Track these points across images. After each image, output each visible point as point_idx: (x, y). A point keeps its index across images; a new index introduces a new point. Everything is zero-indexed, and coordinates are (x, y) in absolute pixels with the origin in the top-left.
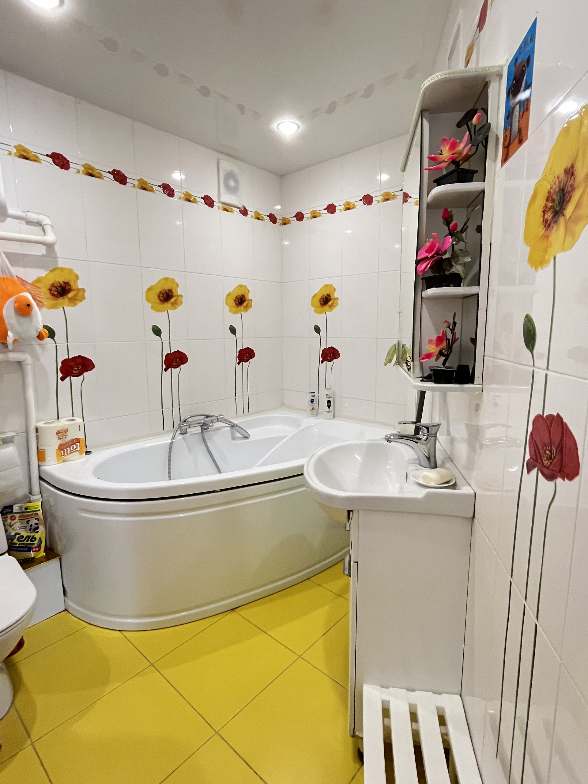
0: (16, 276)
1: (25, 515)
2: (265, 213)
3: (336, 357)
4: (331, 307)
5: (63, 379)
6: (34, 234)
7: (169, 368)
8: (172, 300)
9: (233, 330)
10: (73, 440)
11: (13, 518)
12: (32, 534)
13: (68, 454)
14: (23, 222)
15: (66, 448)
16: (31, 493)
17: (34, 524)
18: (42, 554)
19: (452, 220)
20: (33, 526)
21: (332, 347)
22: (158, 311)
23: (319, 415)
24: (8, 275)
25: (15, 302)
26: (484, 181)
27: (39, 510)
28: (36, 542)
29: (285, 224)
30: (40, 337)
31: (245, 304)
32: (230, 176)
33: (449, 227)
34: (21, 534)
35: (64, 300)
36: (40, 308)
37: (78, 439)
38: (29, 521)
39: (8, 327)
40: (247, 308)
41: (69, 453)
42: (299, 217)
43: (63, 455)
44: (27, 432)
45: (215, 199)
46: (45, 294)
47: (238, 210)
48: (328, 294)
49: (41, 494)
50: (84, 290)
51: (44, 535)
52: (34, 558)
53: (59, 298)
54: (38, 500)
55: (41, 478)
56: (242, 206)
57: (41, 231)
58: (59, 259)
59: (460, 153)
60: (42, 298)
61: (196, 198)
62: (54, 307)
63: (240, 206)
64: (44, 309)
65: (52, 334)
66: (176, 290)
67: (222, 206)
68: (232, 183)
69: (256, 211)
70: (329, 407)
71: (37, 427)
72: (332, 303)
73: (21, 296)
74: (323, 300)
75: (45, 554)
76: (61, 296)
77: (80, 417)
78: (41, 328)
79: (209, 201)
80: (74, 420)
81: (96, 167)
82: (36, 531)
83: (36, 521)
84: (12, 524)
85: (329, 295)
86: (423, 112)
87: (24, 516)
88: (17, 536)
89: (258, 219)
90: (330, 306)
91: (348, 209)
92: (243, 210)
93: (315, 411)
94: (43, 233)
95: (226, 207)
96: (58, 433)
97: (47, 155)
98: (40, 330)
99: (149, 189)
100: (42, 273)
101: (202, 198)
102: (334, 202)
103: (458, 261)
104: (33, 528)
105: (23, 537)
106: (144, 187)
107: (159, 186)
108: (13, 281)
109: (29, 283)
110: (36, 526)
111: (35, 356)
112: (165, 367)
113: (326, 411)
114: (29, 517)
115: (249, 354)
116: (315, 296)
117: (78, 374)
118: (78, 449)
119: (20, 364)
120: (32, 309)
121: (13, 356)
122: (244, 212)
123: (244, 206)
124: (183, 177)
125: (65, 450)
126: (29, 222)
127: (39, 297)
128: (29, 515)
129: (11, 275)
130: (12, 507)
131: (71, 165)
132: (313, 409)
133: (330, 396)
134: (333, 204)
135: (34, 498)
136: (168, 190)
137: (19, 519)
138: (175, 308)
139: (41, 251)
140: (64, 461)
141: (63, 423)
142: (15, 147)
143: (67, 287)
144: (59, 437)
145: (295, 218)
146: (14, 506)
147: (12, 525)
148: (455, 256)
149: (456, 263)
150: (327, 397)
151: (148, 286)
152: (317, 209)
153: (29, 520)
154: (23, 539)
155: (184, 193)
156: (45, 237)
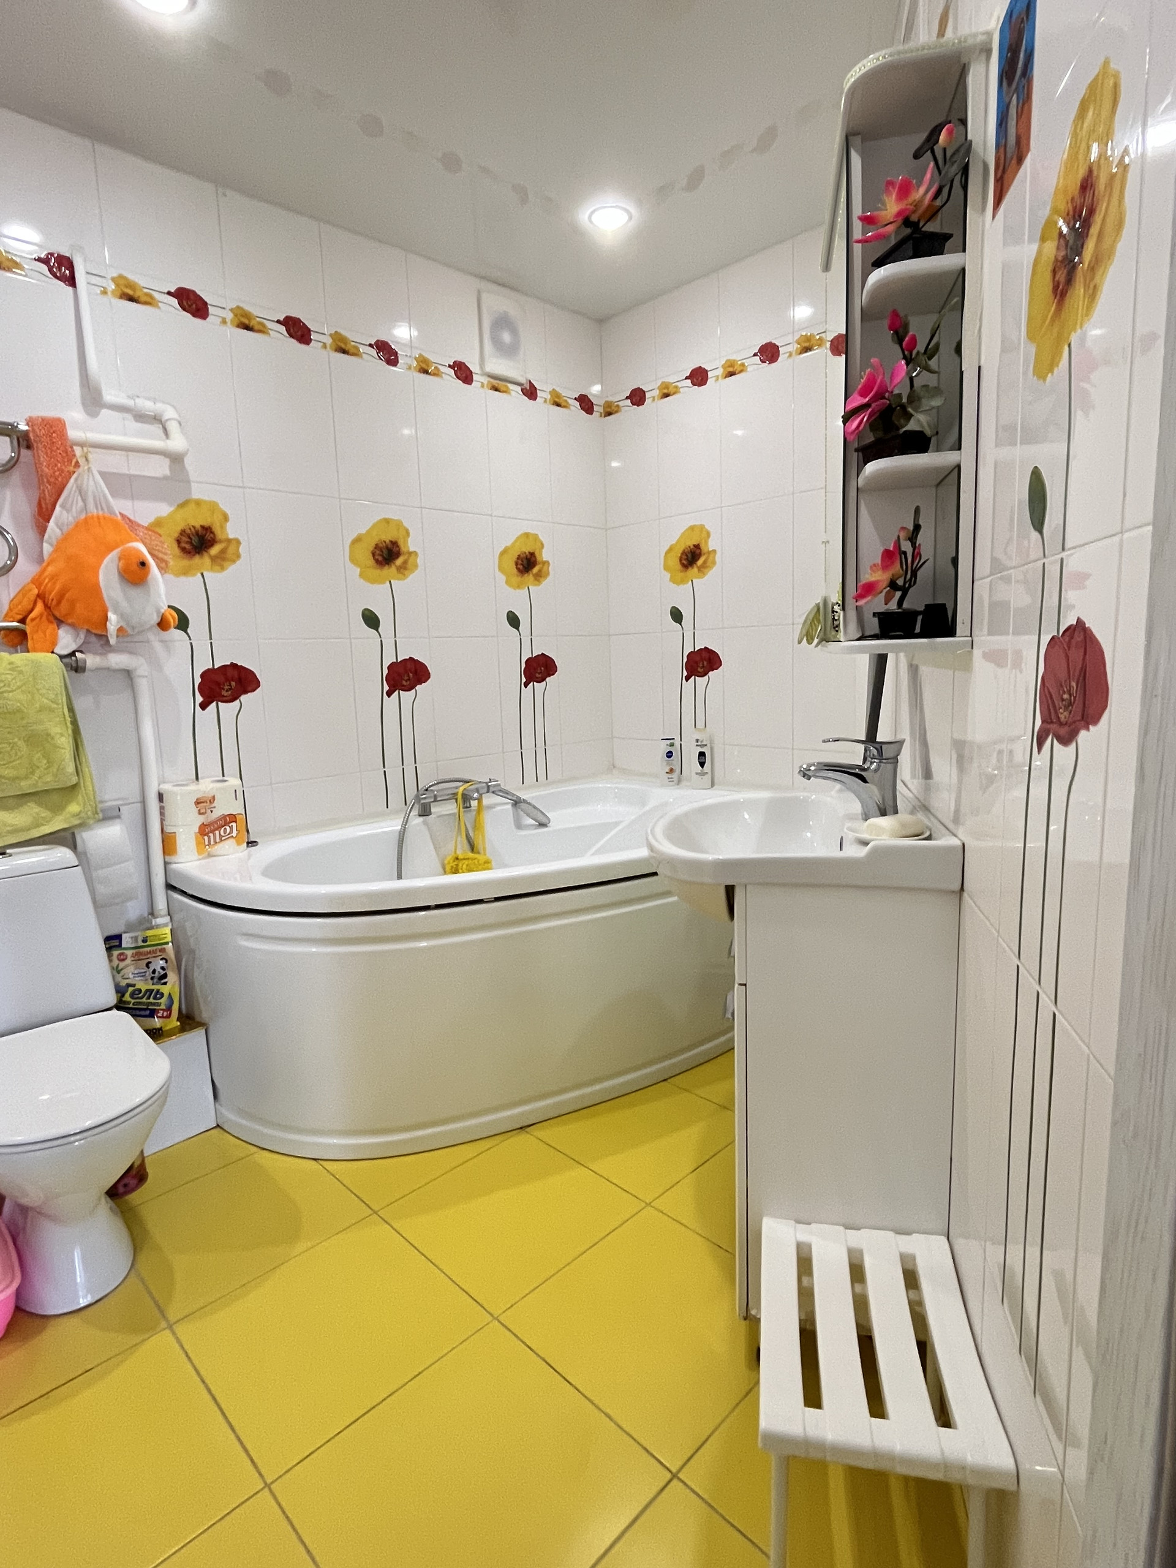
0: (120, 513)
1: (146, 951)
2: (569, 394)
3: (715, 667)
4: (703, 569)
5: (203, 706)
6: (149, 438)
7: (395, 691)
8: (399, 561)
9: (513, 620)
10: (224, 817)
11: (122, 957)
12: (155, 987)
13: (216, 843)
14: (129, 416)
15: (213, 831)
16: (152, 914)
17: (158, 969)
18: (174, 1023)
19: (906, 332)
20: (157, 973)
21: (705, 647)
22: (373, 581)
23: (684, 783)
24: (106, 510)
25: (120, 559)
26: (964, 251)
27: (167, 943)
28: (163, 1001)
29: (609, 414)
30: (163, 625)
31: (535, 570)
32: (502, 322)
33: (901, 346)
34: (137, 987)
35: (203, 561)
36: (163, 572)
37: (234, 815)
38: (150, 962)
39: (108, 604)
40: (539, 577)
41: (218, 840)
42: (637, 397)
43: (207, 843)
44: (143, 802)
45: (474, 367)
46: (170, 549)
47: (519, 389)
48: (696, 543)
49: (169, 915)
50: (238, 542)
51: (177, 989)
52: (161, 1029)
53: (194, 555)
54: (166, 925)
55: (170, 887)
56: (527, 380)
57: (161, 432)
58: (193, 484)
59: (917, 204)
60: (166, 554)
61: (440, 367)
62: (185, 572)
63: (523, 380)
64: (167, 576)
65: (183, 623)
66: (406, 542)
67: (489, 382)
68: (506, 337)
69: (553, 389)
70: (702, 764)
71: (161, 791)
72: (705, 562)
73: (130, 547)
74: (687, 555)
75: (179, 1023)
76: (199, 553)
77: (236, 778)
78: (164, 608)
79: (463, 373)
80: (226, 781)
81: (255, 311)
82: (163, 981)
83: (162, 963)
84: (120, 968)
85: (697, 547)
86: (850, 138)
87: (141, 954)
88: (131, 989)
89: (558, 405)
90: (700, 569)
91: (732, 374)
92: (528, 388)
93: (675, 775)
94: (164, 437)
95: (495, 382)
96: (198, 803)
97: (169, 293)
98: (163, 611)
99: (352, 351)
100: (164, 510)
101: (450, 366)
102: (703, 363)
103: (919, 407)
104: (157, 974)
105: (140, 991)
106: (343, 348)
107: (371, 345)
108: (115, 523)
109: (143, 527)
110: (163, 972)
111: (155, 664)
112: (388, 688)
113: (697, 774)
114: (149, 956)
115: (546, 667)
116: (671, 549)
117: (231, 697)
118: (234, 834)
119: (128, 674)
120: (149, 571)
121: (117, 660)
122: (531, 392)
123: (530, 381)
124: (415, 333)
125: (211, 835)
126: (141, 417)
127: (161, 552)
128: (150, 952)
129: (112, 512)
130: (119, 937)
131: (211, 310)
132: (672, 771)
133: (704, 743)
134: (703, 366)
135: (159, 921)
136: (387, 353)
137: (133, 959)
138: (405, 577)
139: (160, 468)
140: (210, 856)
141: (206, 786)
142: (113, 279)
143: (208, 536)
144: (199, 810)
145: (629, 401)
146: (124, 936)
147: (122, 970)
148: (914, 398)
149: (916, 410)
150: (697, 745)
151: (354, 535)
152: (671, 379)
153: (149, 960)
154: (140, 995)
155: (416, 358)
156: (168, 441)
